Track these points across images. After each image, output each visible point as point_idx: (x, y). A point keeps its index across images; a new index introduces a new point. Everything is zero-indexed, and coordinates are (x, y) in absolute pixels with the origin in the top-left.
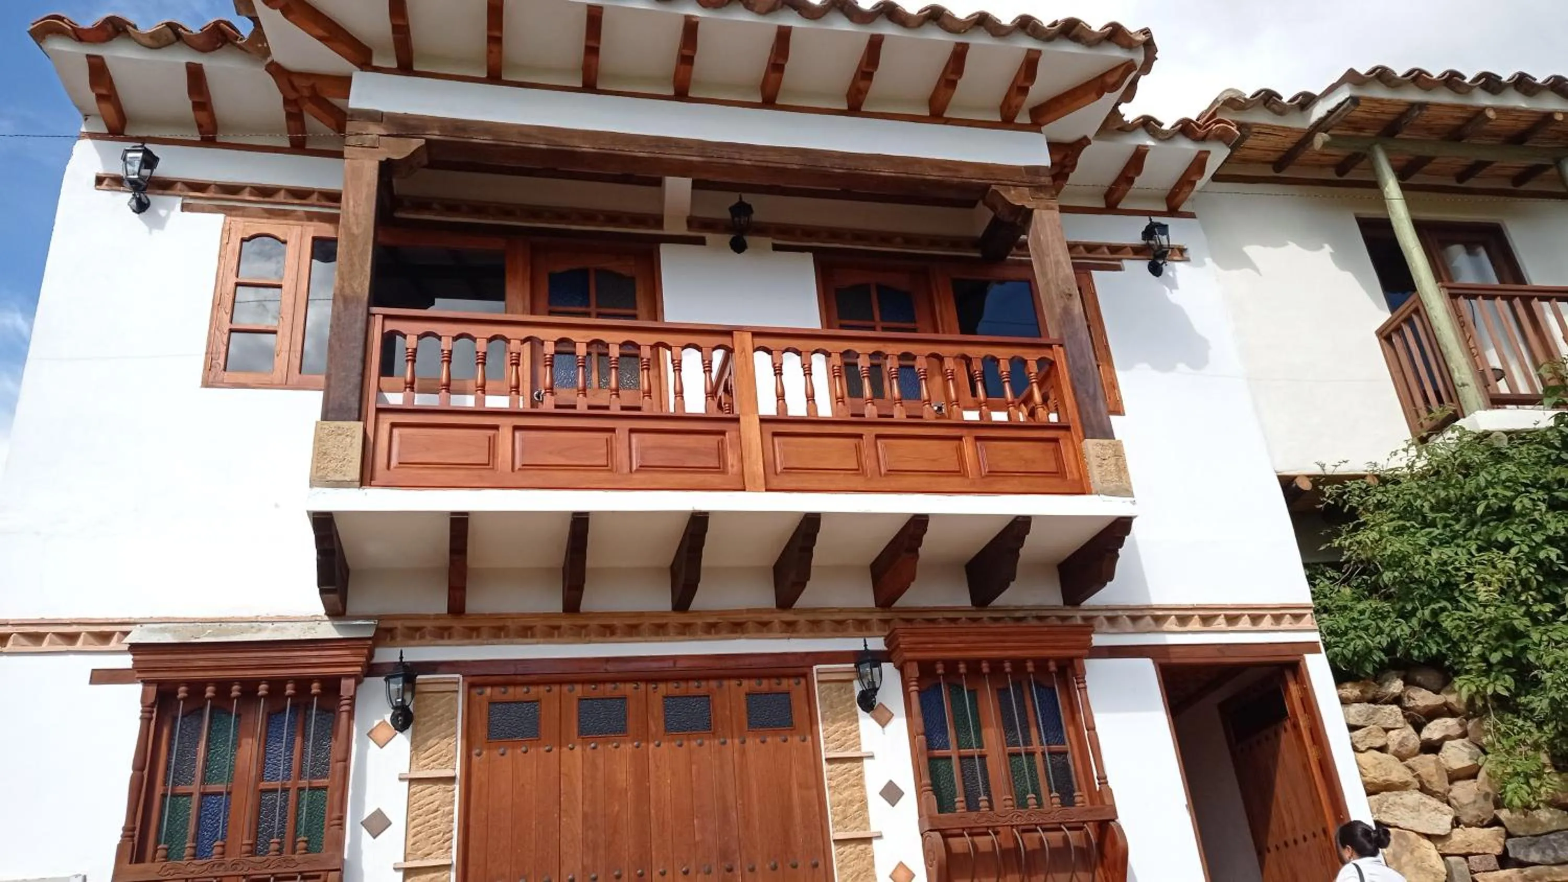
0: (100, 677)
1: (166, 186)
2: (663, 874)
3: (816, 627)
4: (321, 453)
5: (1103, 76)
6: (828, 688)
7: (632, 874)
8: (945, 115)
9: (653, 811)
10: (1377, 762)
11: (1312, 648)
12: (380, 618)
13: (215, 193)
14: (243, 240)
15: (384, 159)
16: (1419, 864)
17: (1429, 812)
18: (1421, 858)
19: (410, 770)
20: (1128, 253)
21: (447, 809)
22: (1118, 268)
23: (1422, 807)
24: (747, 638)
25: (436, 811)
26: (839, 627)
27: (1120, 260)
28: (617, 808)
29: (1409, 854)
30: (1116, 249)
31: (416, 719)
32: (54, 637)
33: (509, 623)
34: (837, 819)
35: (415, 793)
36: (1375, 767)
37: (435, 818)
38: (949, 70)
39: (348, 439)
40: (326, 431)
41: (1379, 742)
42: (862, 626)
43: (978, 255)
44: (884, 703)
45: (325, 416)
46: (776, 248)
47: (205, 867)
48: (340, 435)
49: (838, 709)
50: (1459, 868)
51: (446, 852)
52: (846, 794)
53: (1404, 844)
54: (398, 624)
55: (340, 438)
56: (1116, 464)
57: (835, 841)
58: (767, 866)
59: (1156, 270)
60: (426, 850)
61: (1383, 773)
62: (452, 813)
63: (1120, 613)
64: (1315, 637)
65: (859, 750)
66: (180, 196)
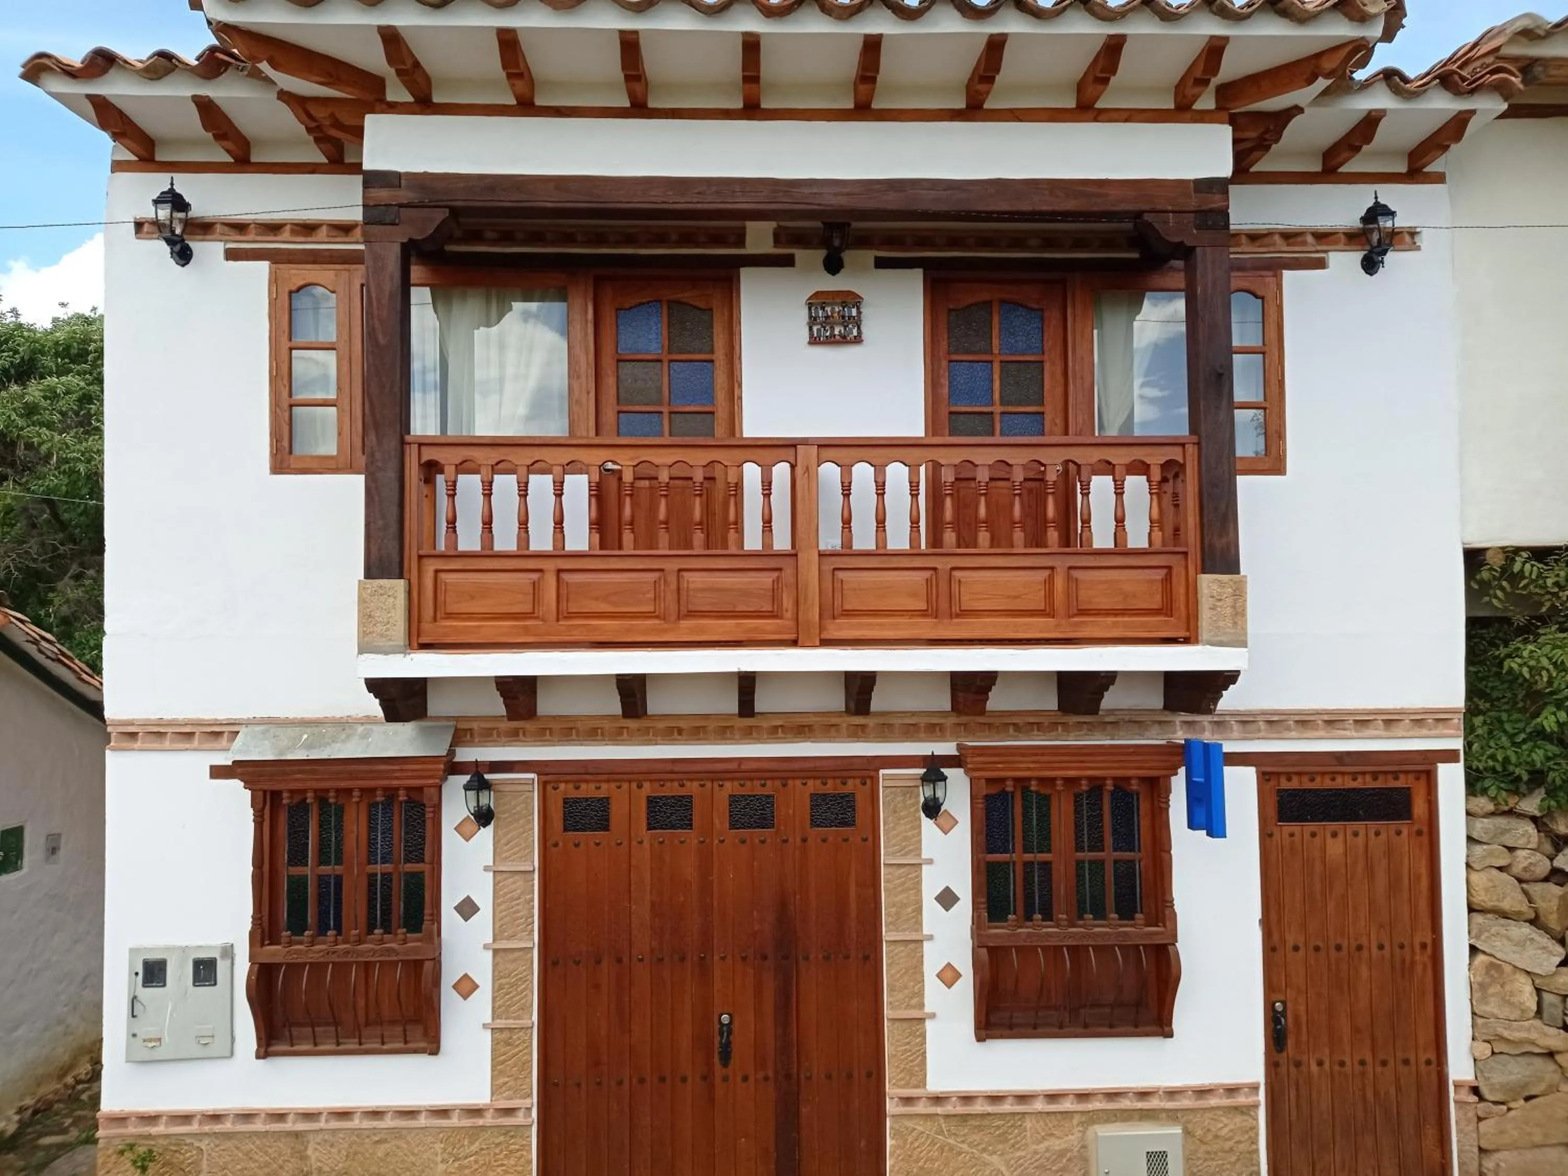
0: (218, 772)
1: (204, 228)
2: (723, 959)
3: (886, 732)
4: (366, 617)
5: (1318, 56)
6: (891, 793)
7: (695, 958)
8: (1099, 105)
9: (715, 903)
10: (1491, 884)
11: (1450, 756)
12: (457, 719)
13: (257, 234)
14: (291, 292)
15: (405, 240)
16: (1507, 998)
17: (1535, 949)
18: (1511, 992)
19: (494, 863)
20: (1336, 243)
21: (528, 897)
22: (1321, 264)
23: (1528, 943)
24: (812, 742)
25: (519, 898)
26: (910, 732)
27: (1326, 252)
28: (682, 899)
29: (1499, 987)
30: (1323, 237)
31: (496, 815)
32: (174, 736)
33: (579, 725)
34: (890, 919)
35: (499, 882)
36: (1487, 890)
37: (518, 905)
38: (1100, 66)
39: (391, 600)
40: (369, 591)
41: (1502, 863)
42: (934, 731)
43: (1135, 255)
44: (949, 810)
45: (369, 574)
46: (881, 264)
47: (321, 954)
48: (381, 595)
49: (902, 814)
50: (1552, 1010)
51: (529, 934)
52: (900, 897)
53: (1496, 975)
54: (475, 725)
55: (382, 599)
56: (1234, 607)
57: (887, 941)
58: (821, 956)
59: (1370, 265)
60: (510, 932)
61: (1495, 898)
62: (533, 901)
63: (1227, 718)
64: (1457, 744)
65: (920, 855)
66: (221, 241)
